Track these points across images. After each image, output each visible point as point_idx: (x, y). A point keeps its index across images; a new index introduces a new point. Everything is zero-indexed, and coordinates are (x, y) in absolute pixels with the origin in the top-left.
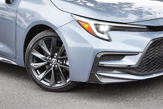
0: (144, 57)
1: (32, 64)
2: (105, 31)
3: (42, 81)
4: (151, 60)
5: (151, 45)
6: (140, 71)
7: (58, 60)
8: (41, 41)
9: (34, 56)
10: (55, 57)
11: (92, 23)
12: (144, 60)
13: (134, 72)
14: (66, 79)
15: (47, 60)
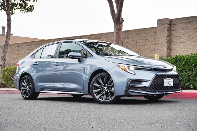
0: (152, 83)
1: (94, 90)
2: (132, 70)
3: (99, 99)
4: (155, 85)
5: (155, 77)
6: (150, 90)
7: (107, 87)
8: (99, 78)
9: (95, 86)
10: (106, 86)
11: (126, 66)
12: (152, 84)
13: (148, 90)
14: (112, 97)
15: (102, 88)
